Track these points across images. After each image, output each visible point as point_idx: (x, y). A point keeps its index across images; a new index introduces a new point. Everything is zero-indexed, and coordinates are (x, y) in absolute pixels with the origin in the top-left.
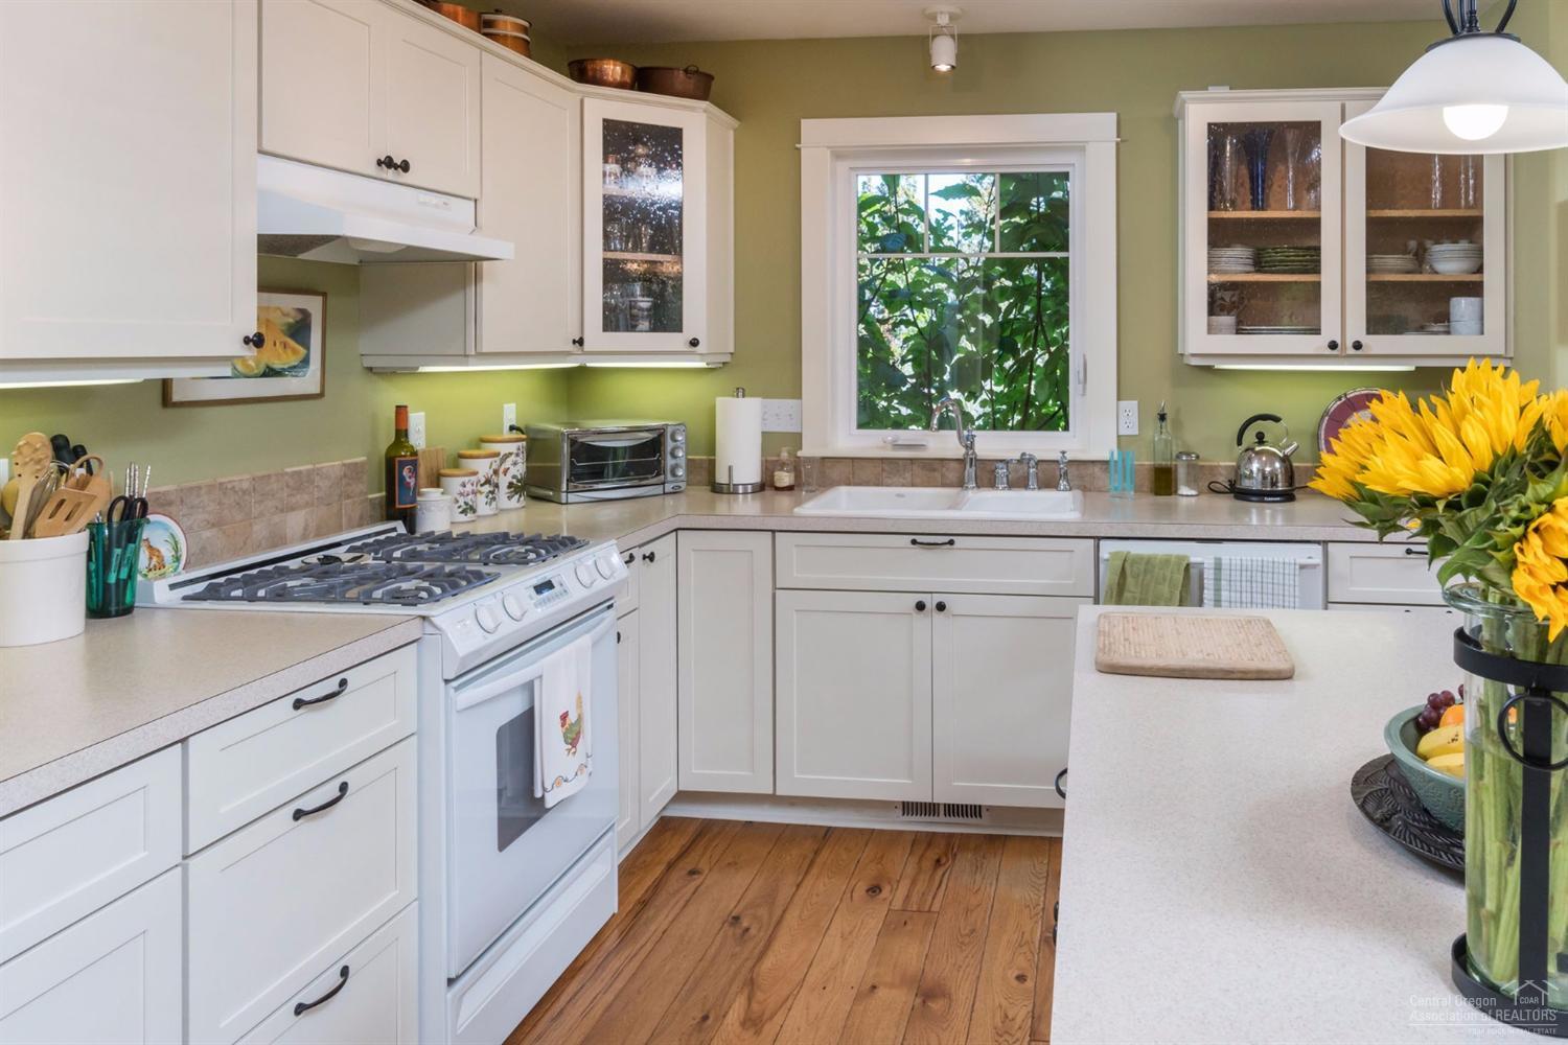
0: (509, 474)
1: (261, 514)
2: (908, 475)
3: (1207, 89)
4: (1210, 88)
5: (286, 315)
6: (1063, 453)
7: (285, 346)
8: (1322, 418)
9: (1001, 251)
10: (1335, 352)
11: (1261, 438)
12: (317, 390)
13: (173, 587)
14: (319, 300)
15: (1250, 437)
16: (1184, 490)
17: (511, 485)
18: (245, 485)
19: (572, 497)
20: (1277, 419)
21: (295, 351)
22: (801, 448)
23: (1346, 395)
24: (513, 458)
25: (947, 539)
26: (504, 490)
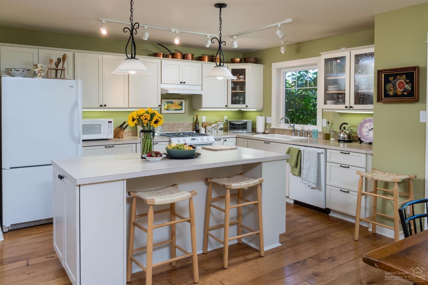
0: (219, 127)
1: (175, 128)
2: (287, 133)
3: (340, 49)
4: (341, 48)
5: (178, 102)
6: (309, 129)
7: (179, 106)
8: (359, 124)
9: (309, 87)
10: (347, 108)
11: (344, 128)
12: (184, 112)
13: (158, 134)
14: (184, 100)
15: (342, 128)
16: (332, 139)
17: (219, 129)
18: (172, 124)
19: (230, 132)
20: (347, 124)
21: (180, 107)
22: (271, 126)
23: (365, 119)
24: (220, 124)
25: (269, 142)
26: (218, 129)
